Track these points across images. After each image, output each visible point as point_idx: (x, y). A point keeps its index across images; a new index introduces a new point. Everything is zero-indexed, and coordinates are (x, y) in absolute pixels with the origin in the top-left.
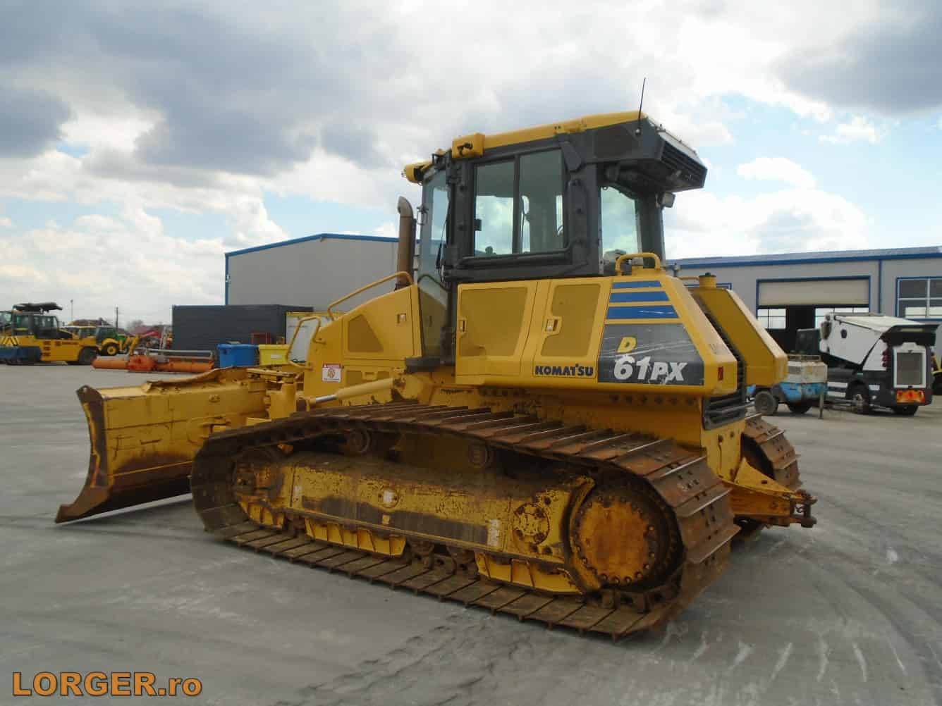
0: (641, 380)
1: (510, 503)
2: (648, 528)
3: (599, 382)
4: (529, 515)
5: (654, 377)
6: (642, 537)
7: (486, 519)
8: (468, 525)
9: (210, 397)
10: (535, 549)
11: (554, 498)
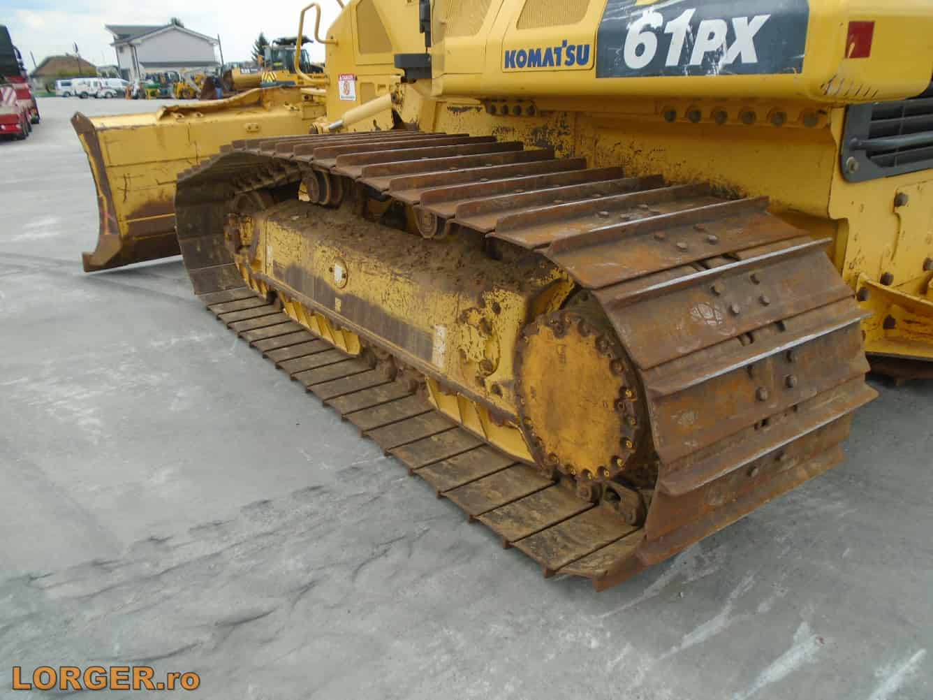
0: (670, 68)
1: (458, 303)
2: (622, 390)
3: (598, 76)
4: (472, 327)
5: (696, 59)
6: (611, 405)
7: (431, 322)
8: (413, 329)
9: (246, 126)
10: (482, 383)
11: (505, 303)
